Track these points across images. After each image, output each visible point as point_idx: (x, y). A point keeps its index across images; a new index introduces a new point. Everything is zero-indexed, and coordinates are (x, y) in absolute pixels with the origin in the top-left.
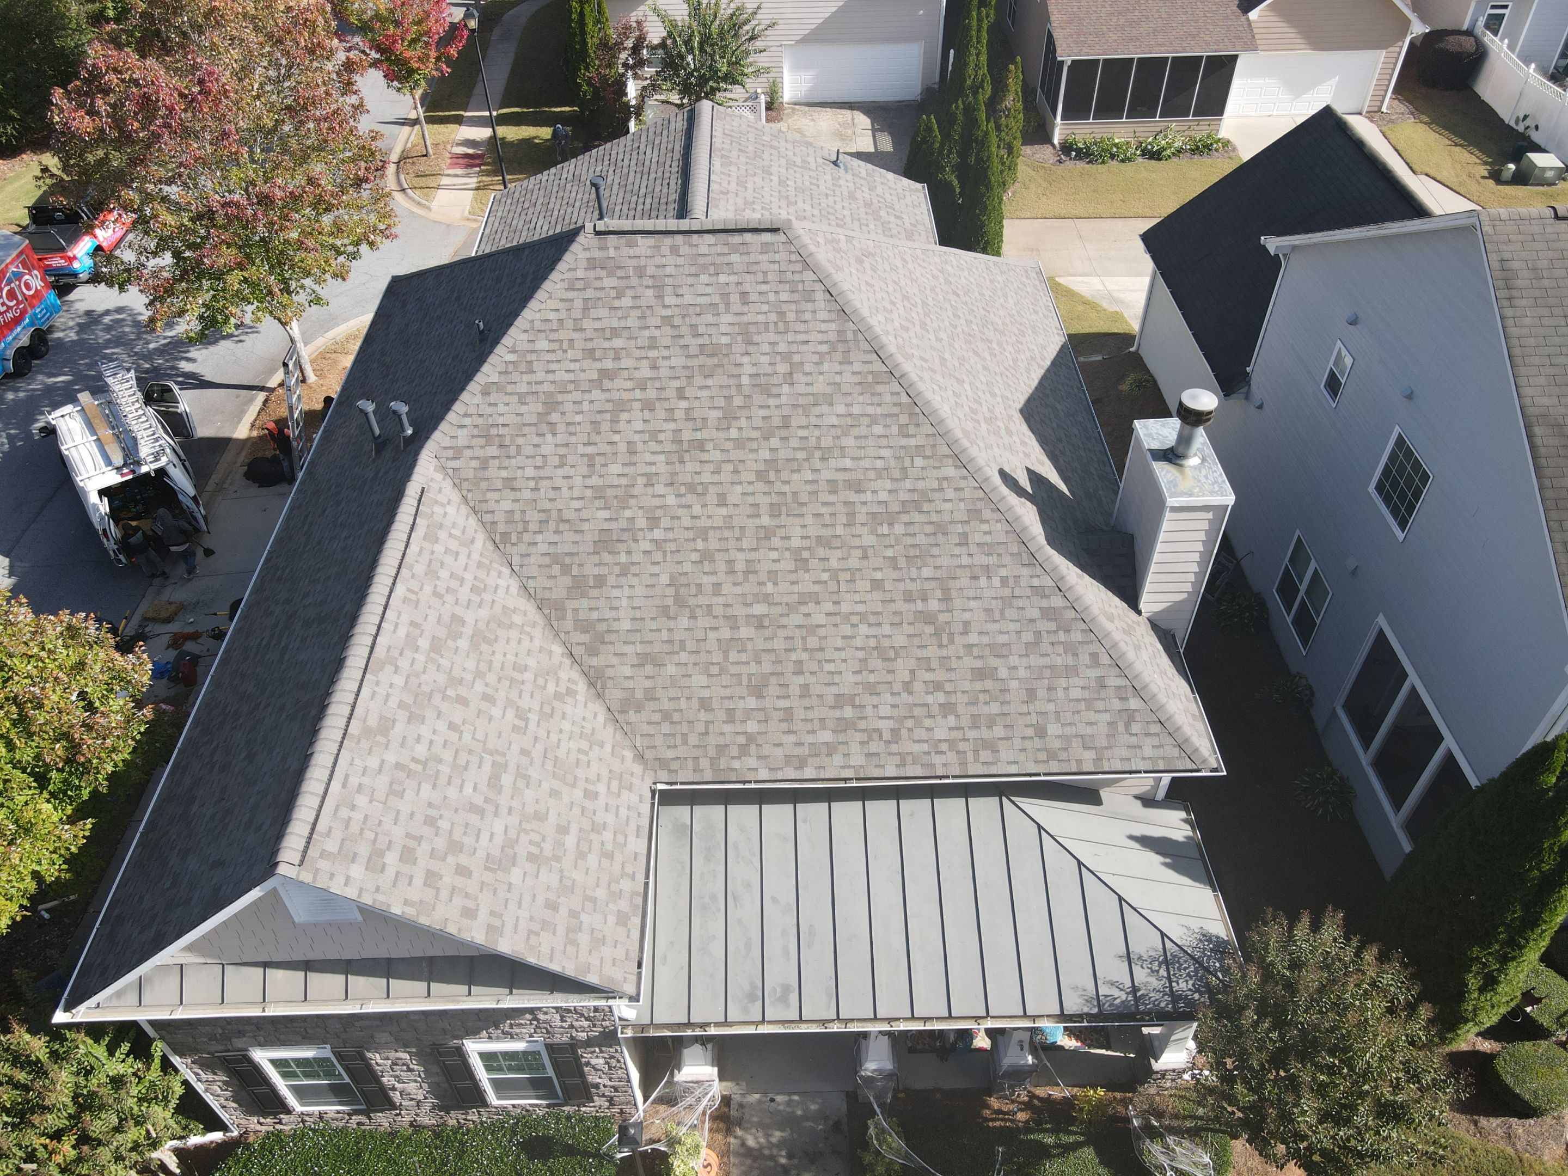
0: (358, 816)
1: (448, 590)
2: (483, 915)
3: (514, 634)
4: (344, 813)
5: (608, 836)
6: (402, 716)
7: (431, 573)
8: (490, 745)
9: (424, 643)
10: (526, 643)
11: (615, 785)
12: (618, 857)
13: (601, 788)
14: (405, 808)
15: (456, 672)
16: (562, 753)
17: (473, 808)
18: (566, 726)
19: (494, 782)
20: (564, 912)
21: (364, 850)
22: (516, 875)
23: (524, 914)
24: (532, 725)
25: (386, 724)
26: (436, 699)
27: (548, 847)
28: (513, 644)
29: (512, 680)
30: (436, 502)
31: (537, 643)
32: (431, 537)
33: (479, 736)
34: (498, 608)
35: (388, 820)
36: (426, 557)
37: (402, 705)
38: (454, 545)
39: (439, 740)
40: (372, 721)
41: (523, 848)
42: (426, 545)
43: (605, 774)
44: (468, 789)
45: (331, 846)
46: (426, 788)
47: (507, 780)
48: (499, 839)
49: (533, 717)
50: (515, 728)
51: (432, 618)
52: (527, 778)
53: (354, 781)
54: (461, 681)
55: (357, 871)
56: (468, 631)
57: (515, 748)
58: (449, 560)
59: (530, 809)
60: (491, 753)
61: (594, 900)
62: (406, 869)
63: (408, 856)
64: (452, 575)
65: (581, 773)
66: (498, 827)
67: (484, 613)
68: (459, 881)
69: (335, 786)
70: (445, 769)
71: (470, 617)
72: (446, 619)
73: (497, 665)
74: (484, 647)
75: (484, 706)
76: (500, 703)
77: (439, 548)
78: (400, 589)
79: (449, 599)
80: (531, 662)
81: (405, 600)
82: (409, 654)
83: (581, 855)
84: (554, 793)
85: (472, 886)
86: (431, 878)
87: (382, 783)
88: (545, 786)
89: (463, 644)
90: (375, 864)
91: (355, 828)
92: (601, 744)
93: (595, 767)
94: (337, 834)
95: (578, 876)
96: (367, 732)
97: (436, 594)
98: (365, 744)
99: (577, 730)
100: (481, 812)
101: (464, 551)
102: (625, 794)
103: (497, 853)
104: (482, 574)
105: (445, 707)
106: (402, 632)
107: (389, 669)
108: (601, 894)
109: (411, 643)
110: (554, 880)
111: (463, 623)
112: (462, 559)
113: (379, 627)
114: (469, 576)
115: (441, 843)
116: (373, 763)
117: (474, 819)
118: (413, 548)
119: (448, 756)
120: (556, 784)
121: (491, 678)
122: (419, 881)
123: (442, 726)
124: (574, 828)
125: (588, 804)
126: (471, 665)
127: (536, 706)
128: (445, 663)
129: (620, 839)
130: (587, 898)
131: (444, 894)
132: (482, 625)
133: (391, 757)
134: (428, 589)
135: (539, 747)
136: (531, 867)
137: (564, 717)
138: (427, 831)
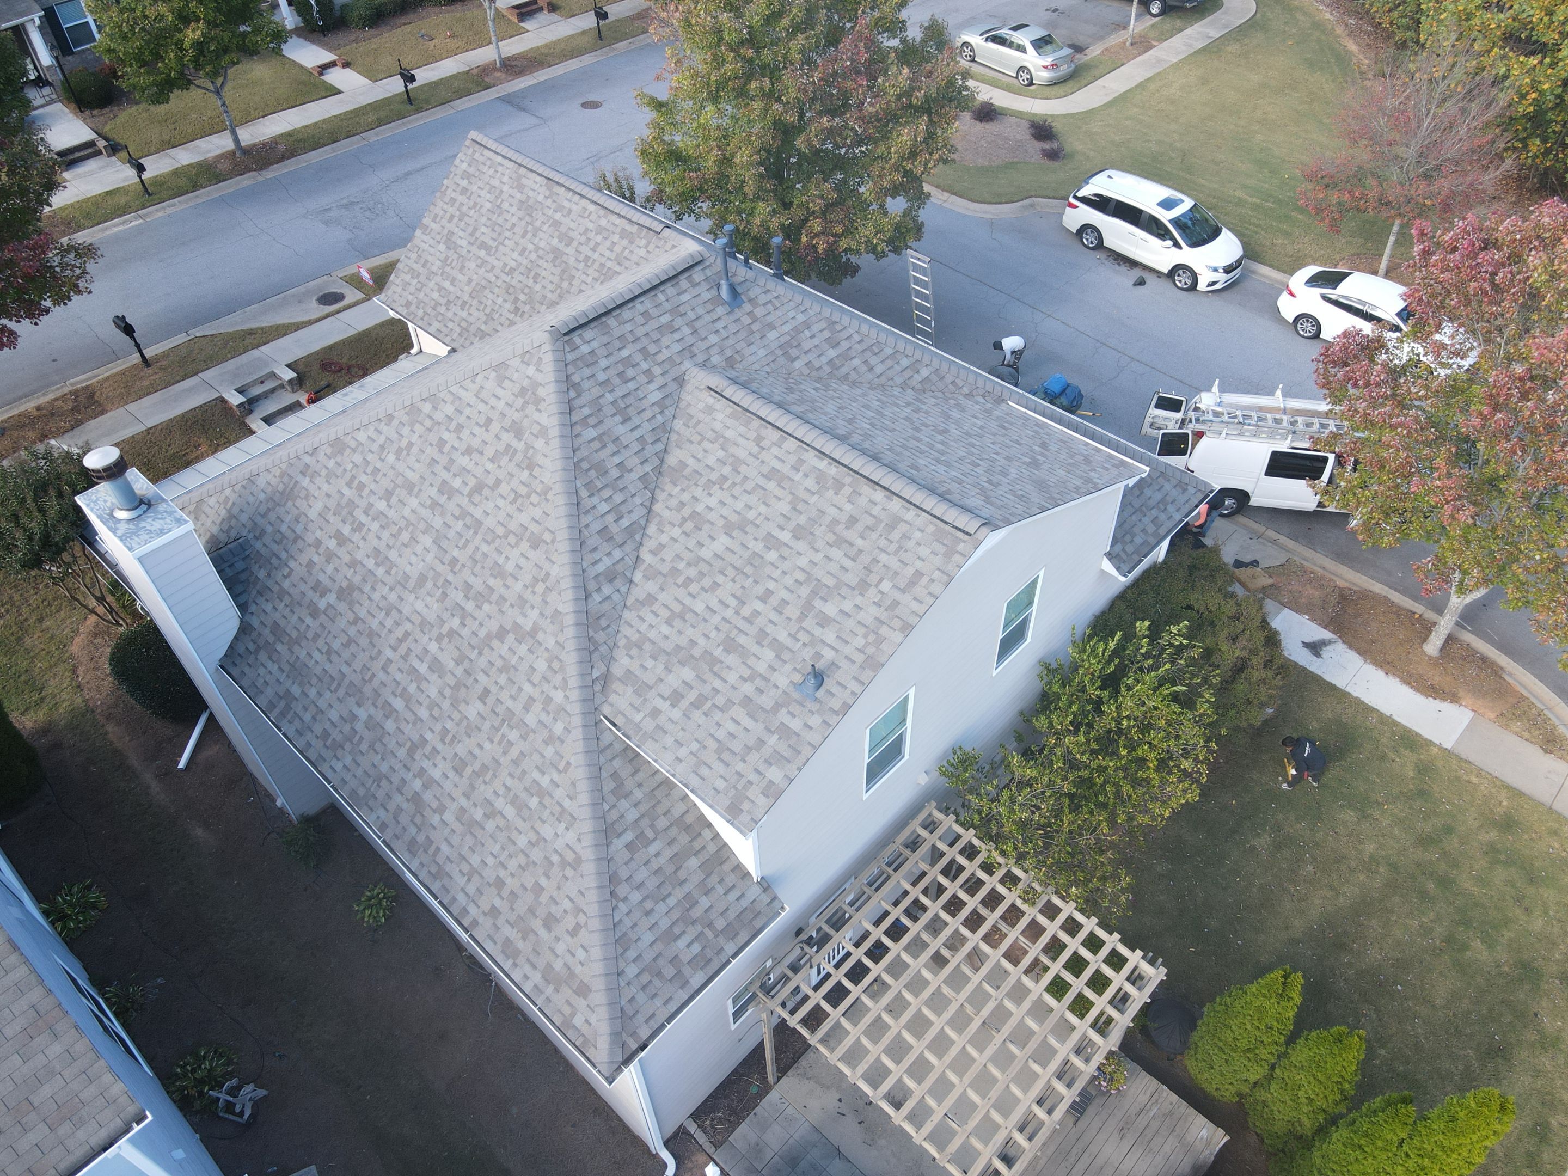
0: (485, 169)
1: (589, 239)
2: (433, 225)
3: (556, 279)
4: (488, 163)
5: (442, 309)
6: (523, 198)
7: (600, 230)
8: (501, 247)
9: (558, 216)
10: (550, 287)
11: (464, 324)
12: (433, 313)
13: (464, 314)
14: (483, 193)
15: (540, 234)
16: (487, 292)
17: (475, 229)
18: (499, 301)
19: (483, 246)
20: (421, 270)
21: (472, 170)
22: (442, 247)
23: (426, 247)
24: (504, 277)
25: (520, 188)
26: (528, 219)
27: (448, 269)
28: (551, 278)
29: (530, 270)
30: (649, 242)
31: (549, 295)
32: (624, 234)
33: (506, 242)
34: (574, 272)
35: (481, 184)
36: (611, 228)
37: (529, 198)
38: (618, 249)
39: (508, 216)
40: (524, 181)
41: (451, 253)
42: (618, 230)
43: (471, 319)
44: (483, 229)
45: (477, 156)
46: (488, 205)
47: (482, 253)
48: (459, 242)
49: (508, 279)
50: (505, 265)
51: (572, 225)
52: (479, 266)
53: (500, 169)
54: (534, 235)
55: (464, 166)
56: (561, 247)
57: (496, 263)
58: (608, 243)
59: (467, 264)
60: (497, 247)
61: (420, 290)
62: (459, 190)
63: (464, 191)
64: (597, 244)
65: (475, 302)
66: (464, 243)
67: (572, 261)
68: (448, 215)
69: (499, 159)
70: (494, 217)
71: (570, 250)
72: (571, 234)
73: (541, 262)
74: (551, 256)
75: (520, 248)
76: (519, 259)
77: (616, 238)
78: (592, 207)
79: (583, 239)
80: (538, 287)
81: (585, 209)
82: (553, 206)
83: (441, 288)
84: (470, 281)
85: (444, 222)
86: (453, 201)
87: (495, 183)
88: (475, 277)
89: (555, 242)
90: (466, 175)
91: (481, 167)
92: (486, 323)
93: (476, 313)
94: (481, 159)
95: (431, 284)
96: (520, 177)
97: (587, 230)
98: (514, 176)
99: (496, 308)
100: (471, 235)
101: (613, 256)
102: (458, 330)
103: (454, 239)
104: (596, 266)
105: (523, 223)
106: (566, 204)
107: (547, 193)
108: (421, 296)
109: (559, 208)
110: (434, 269)
111: (567, 245)
112: (607, 253)
113: (570, 189)
114: (596, 256)
115: (465, 209)
116: (505, 179)
117: (470, 230)
118: (618, 221)
119: (500, 220)
120: (474, 284)
121: (533, 256)
122: (453, 195)
123: (515, 220)
124: (451, 289)
125: (459, 303)
126: (542, 244)
127: (514, 282)
128: (545, 228)
129: (440, 318)
130: (424, 285)
131: (445, 207)
132: (565, 258)
133: (505, 188)
134: (591, 226)
135: (493, 279)
136: (442, 257)
137: (505, 301)
138: (471, 203)
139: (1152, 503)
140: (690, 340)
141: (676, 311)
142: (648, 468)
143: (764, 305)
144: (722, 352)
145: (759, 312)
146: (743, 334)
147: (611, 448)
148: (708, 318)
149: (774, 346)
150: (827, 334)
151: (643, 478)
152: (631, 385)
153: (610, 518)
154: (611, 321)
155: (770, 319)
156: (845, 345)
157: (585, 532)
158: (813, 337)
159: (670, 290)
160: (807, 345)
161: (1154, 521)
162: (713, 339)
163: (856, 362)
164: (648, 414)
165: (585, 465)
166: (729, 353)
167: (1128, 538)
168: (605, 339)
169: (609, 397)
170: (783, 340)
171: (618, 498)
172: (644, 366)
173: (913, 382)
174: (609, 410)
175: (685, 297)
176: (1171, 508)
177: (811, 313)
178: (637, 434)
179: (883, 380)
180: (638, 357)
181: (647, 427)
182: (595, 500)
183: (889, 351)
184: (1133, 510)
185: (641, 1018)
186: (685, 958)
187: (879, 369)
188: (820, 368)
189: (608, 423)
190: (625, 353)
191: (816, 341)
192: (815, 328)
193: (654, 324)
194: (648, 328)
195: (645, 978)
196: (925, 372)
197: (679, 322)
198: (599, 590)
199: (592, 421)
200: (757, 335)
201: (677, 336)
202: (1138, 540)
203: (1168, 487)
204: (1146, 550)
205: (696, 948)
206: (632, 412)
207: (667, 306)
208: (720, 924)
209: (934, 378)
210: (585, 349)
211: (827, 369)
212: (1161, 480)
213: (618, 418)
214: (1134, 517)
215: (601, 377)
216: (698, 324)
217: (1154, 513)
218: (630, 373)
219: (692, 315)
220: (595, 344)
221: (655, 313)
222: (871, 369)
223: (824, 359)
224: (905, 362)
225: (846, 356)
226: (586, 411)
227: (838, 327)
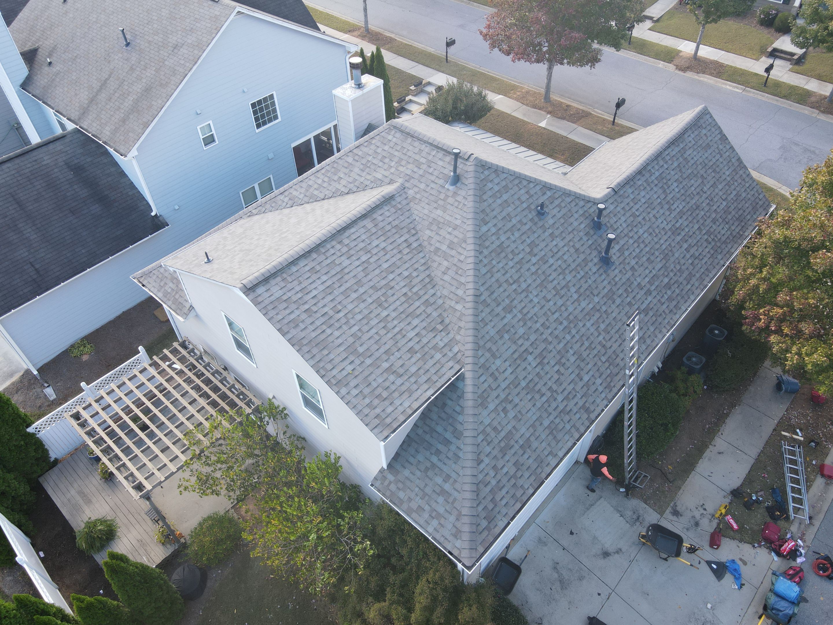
139: (434, 505)
140: (416, 176)
141: (429, 164)
142: (343, 189)
143: (456, 201)
144: (416, 193)
145: (450, 200)
146: (432, 198)
147: (347, 171)
148: (433, 178)
149: (432, 215)
150: (455, 240)
151: (338, 190)
152: (381, 164)
153: (316, 186)
154: (409, 140)
155: (449, 206)
156: (453, 253)
157: (307, 180)
158: (450, 233)
159: (440, 155)
160: (442, 232)
161: (420, 508)
162: (422, 186)
163: (445, 263)
164: (369, 177)
165: (335, 165)
166: (418, 196)
167: (400, 485)
168: (399, 142)
169: (370, 158)
170: (439, 219)
171: (325, 185)
172: (393, 164)
173: (448, 302)
174: (364, 161)
175: (441, 163)
176: (435, 523)
177: (465, 226)
178: (357, 177)
179: (441, 283)
180: (396, 159)
181: (362, 179)
182: (322, 177)
183: (463, 280)
184: (422, 486)
185: (149, 279)
186: (167, 288)
187: (446, 278)
188: (431, 245)
189: (358, 164)
190: (396, 153)
191: (448, 236)
192: (456, 233)
193: (417, 157)
194: (414, 156)
195: (160, 276)
196: (459, 307)
197: (424, 167)
198: (285, 196)
199: (357, 158)
200: (435, 205)
201: (416, 169)
202: (401, 495)
203: (452, 518)
204: (396, 502)
205: (169, 290)
206: (367, 170)
207: (430, 158)
208: (177, 296)
209: (458, 314)
210: (390, 137)
211: (432, 249)
212: (455, 512)
213: (362, 167)
214: (417, 489)
215: (379, 150)
216: (427, 175)
217: (427, 507)
218: (387, 160)
219: (431, 170)
220: (394, 140)
221: (424, 154)
222: (444, 273)
223: (438, 245)
224: (460, 292)
225: (446, 256)
226: (360, 153)
227: (464, 245)
